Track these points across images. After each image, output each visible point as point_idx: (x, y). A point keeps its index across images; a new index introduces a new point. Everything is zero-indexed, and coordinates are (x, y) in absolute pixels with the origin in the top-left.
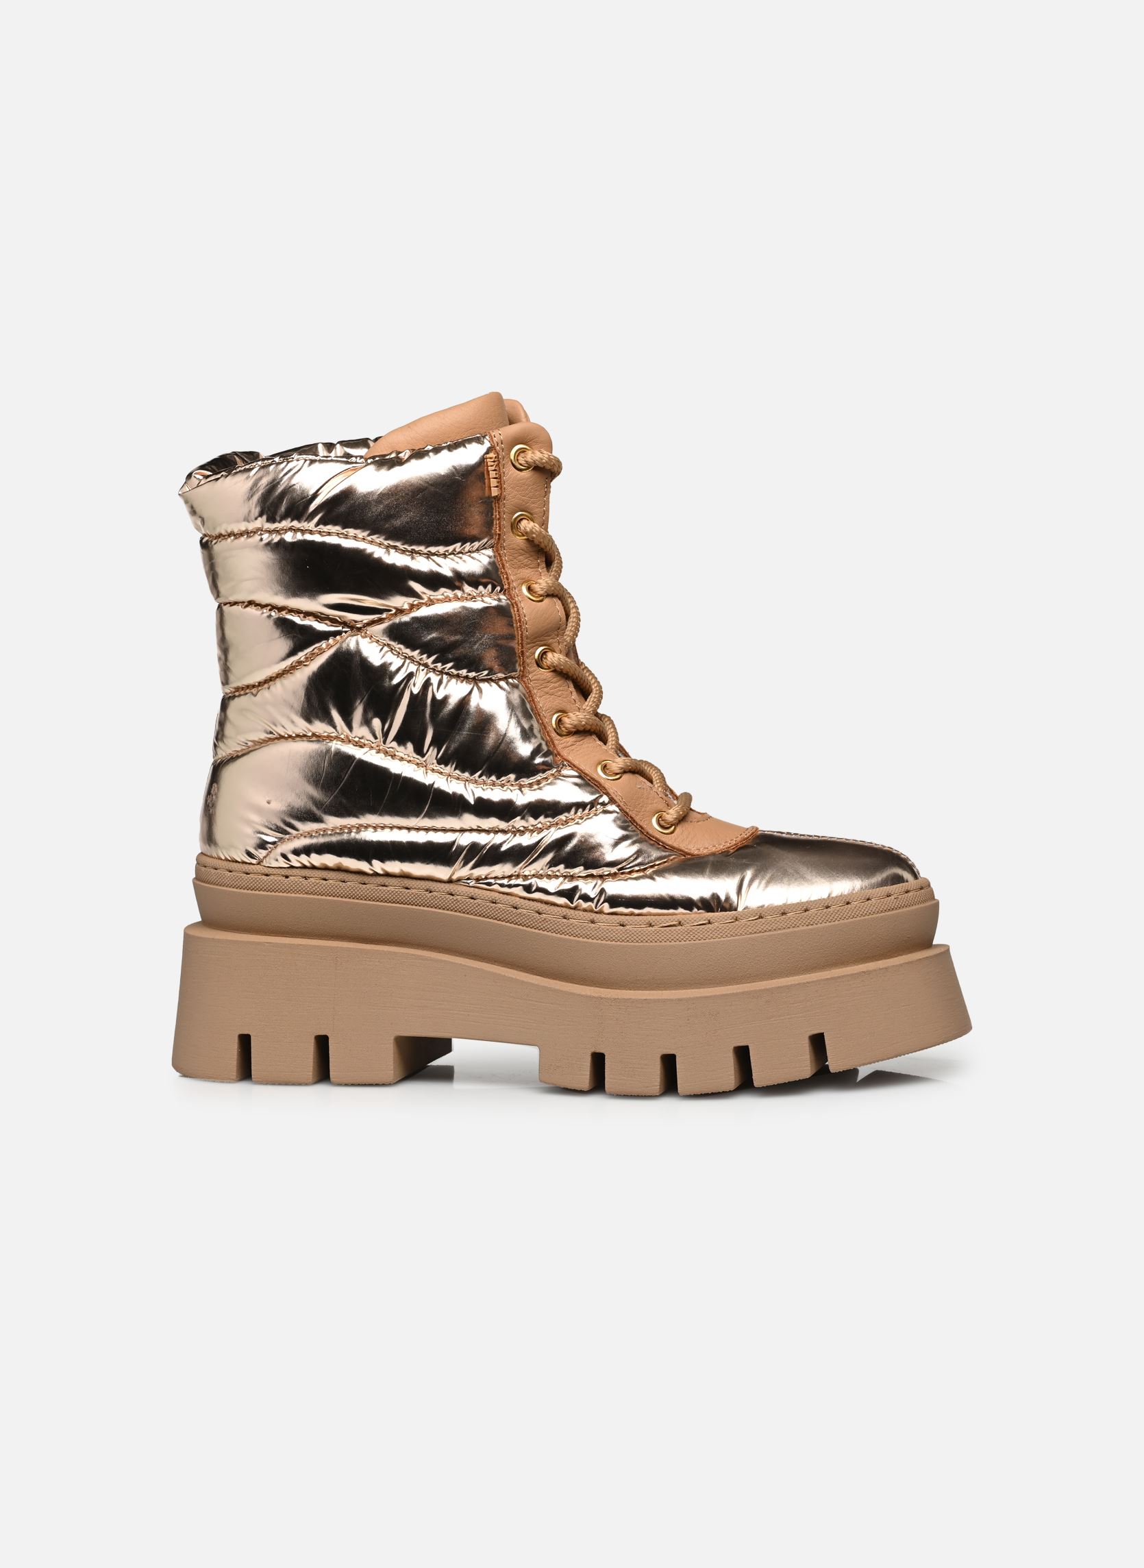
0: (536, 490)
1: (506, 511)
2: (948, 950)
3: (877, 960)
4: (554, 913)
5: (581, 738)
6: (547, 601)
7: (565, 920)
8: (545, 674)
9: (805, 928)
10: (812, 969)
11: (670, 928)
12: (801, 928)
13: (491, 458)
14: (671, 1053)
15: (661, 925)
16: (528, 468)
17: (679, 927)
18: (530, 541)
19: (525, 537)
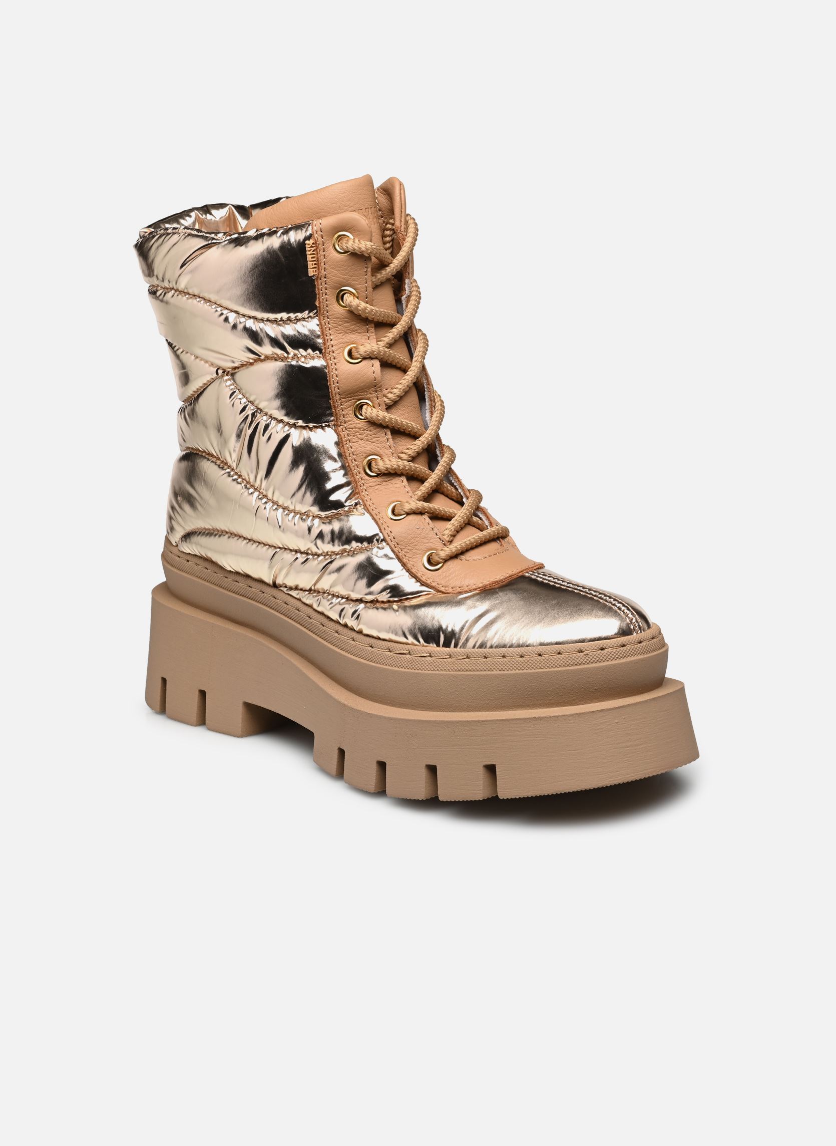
0: (355, 270)
1: (328, 287)
2: (683, 689)
3: (562, 706)
4: (330, 627)
5: (391, 478)
6: (364, 363)
7: (337, 634)
8: (360, 424)
9: (499, 672)
10: (502, 707)
11: (400, 656)
12: (495, 672)
13: (309, 244)
14: (383, 761)
15: (395, 652)
16: (346, 252)
17: (408, 656)
18: (351, 312)
19: (348, 309)
